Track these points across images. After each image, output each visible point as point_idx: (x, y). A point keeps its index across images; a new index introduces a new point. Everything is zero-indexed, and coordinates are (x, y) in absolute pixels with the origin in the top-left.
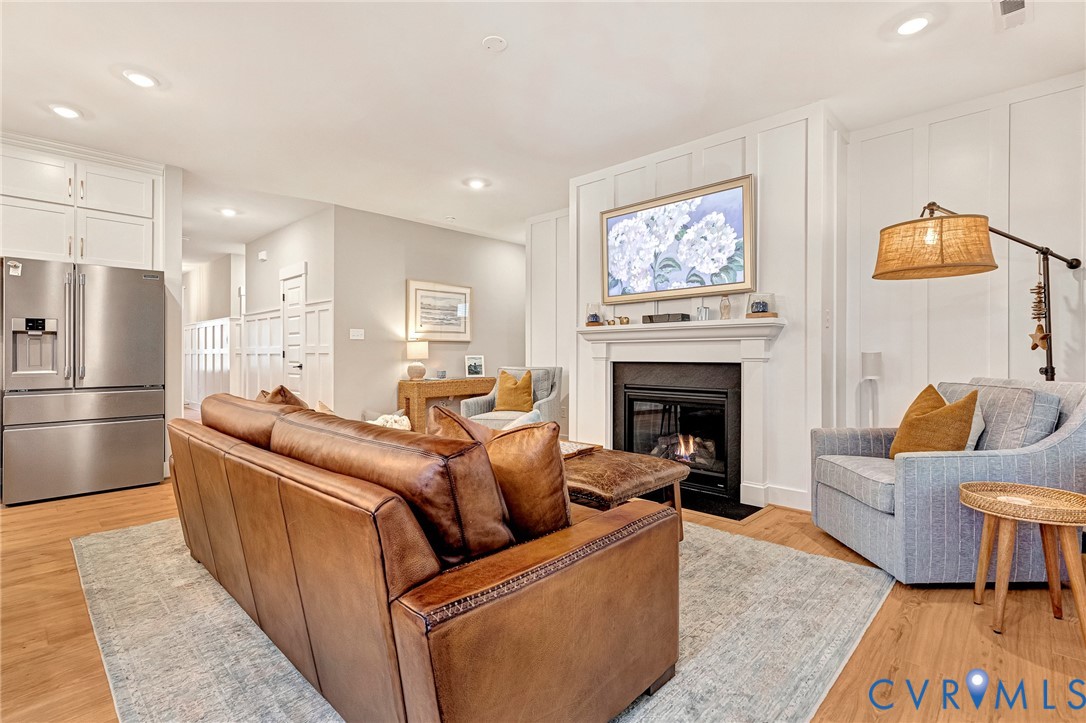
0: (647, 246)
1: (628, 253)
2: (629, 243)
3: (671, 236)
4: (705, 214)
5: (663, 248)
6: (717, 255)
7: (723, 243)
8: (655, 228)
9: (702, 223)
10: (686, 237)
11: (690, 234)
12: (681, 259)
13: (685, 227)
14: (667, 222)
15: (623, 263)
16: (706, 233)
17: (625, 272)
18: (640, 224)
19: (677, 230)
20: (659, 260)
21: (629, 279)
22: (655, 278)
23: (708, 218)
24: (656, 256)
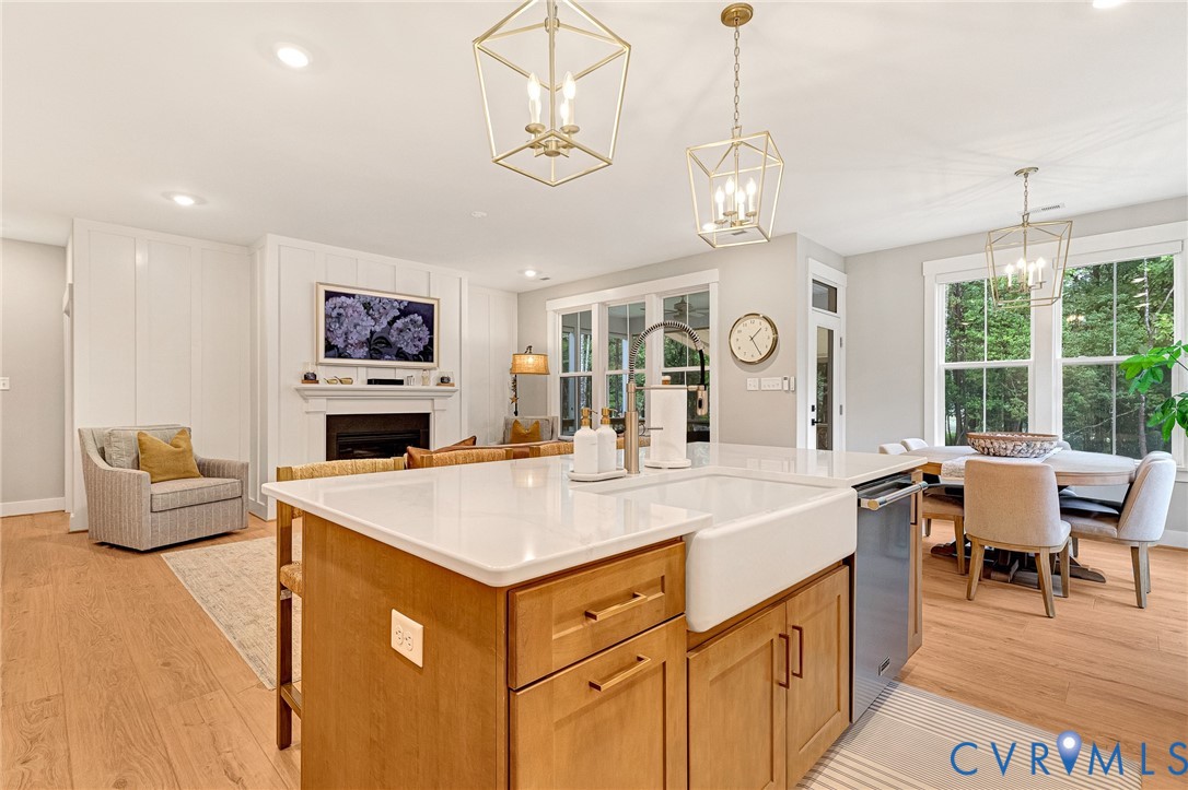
0: (364, 324)
1: (345, 325)
2: (347, 316)
3: (384, 322)
4: (410, 313)
5: (378, 329)
6: (418, 343)
7: (421, 336)
8: (371, 311)
9: (407, 319)
10: (395, 325)
11: (399, 324)
12: (393, 340)
13: (395, 319)
14: (381, 310)
15: (339, 332)
16: (410, 326)
17: (341, 340)
18: (358, 304)
19: (389, 319)
20: (374, 337)
21: (346, 346)
22: (370, 350)
23: (412, 316)
24: (372, 333)
